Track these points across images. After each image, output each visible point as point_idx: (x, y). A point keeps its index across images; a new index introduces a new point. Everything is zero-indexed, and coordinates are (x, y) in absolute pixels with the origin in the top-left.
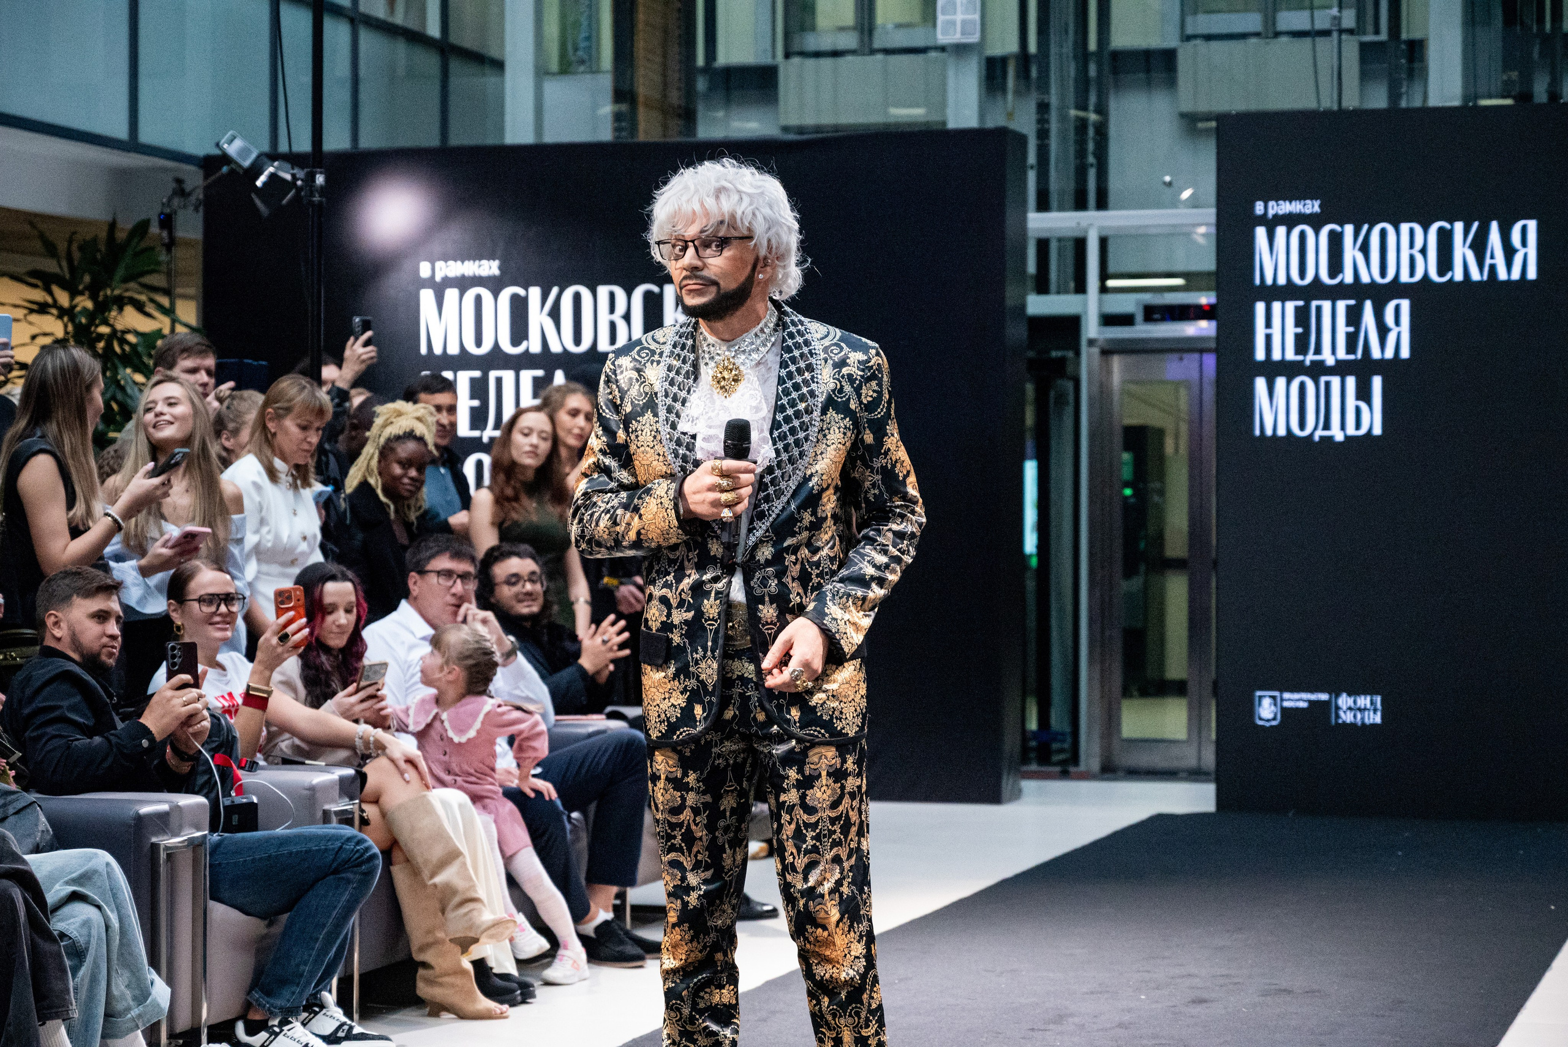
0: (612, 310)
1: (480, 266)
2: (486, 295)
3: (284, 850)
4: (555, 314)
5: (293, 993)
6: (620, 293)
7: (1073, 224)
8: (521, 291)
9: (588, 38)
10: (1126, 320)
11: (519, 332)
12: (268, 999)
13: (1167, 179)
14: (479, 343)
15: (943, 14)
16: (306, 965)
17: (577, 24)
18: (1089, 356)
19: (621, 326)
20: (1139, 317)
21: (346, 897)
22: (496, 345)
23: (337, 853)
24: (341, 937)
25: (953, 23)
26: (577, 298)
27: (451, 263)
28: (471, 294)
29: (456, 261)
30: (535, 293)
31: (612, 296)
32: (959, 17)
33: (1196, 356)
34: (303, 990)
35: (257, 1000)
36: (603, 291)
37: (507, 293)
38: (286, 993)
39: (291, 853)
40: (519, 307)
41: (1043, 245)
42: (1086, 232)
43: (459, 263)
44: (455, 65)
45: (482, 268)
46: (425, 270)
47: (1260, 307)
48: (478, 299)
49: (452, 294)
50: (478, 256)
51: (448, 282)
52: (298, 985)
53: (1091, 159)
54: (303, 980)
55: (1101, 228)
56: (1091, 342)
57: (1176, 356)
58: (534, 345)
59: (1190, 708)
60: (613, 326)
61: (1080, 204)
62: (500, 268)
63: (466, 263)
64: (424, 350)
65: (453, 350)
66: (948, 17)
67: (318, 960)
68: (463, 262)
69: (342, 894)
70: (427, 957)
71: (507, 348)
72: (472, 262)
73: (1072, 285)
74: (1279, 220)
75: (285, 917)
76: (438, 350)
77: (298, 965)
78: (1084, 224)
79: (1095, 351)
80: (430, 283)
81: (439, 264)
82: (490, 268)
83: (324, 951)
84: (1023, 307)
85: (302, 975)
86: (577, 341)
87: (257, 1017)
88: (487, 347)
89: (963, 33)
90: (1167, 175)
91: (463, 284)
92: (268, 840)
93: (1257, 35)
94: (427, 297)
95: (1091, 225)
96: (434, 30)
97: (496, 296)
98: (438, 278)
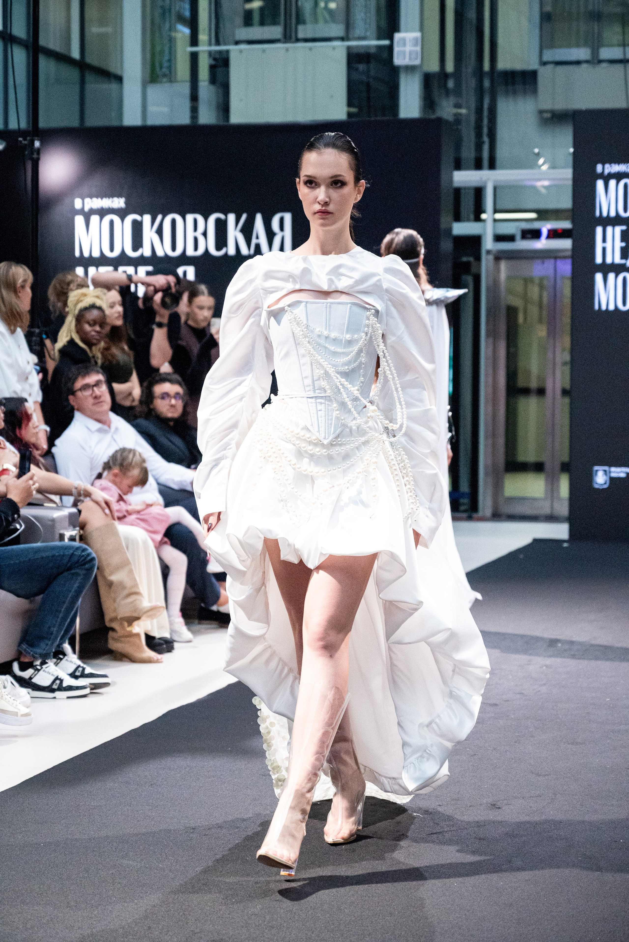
0: (195, 229)
1: (112, 202)
2: (116, 219)
3: (38, 556)
4: (160, 232)
5: (47, 644)
6: (200, 219)
7: (478, 178)
8: (138, 217)
9: (170, 61)
10: (511, 238)
11: (137, 243)
12: (31, 649)
13: (536, 150)
14: (112, 249)
15: (398, 46)
16: (54, 627)
17: (162, 52)
18: (487, 259)
19: (201, 239)
20: (518, 236)
21: (76, 585)
22: (123, 252)
23: (70, 558)
24: (75, 609)
25: (404, 53)
26: (174, 222)
27: (94, 199)
28: (108, 218)
29: (97, 197)
30: (147, 218)
31: (195, 221)
32: (408, 48)
33: (552, 261)
34: (53, 643)
35: (25, 650)
36: (190, 217)
37: (130, 218)
38: (43, 645)
39: (42, 558)
40: (137, 227)
41: (457, 191)
42: (486, 182)
43: (100, 199)
44: (89, 77)
45: (114, 203)
46: (78, 204)
47: (599, 230)
48: (112, 223)
49: (95, 219)
50: (111, 195)
51: (92, 212)
52: (49, 639)
53: (486, 139)
54: (52, 637)
55: (495, 181)
56: (488, 252)
57: (539, 261)
58: (146, 252)
59: (546, 480)
60: (196, 240)
61: (478, 166)
62: (126, 203)
63: (104, 199)
64: (77, 254)
65: (96, 254)
66: (402, 49)
67: (61, 624)
68: (102, 199)
69: (75, 583)
70: (114, 625)
71: (130, 253)
72: (107, 199)
73: (472, 217)
74: (611, 176)
75: (39, 598)
76: (86, 254)
77: (49, 628)
78: (484, 178)
79: (491, 257)
80: (82, 212)
81: (87, 200)
82: (119, 203)
83: (64, 619)
84: (450, 230)
85: (52, 634)
86: (174, 248)
87: (27, 660)
88: (117, 253)
89: (410, 59)
90: (535, 148)
91: (102, 213)
92: (27, 550)
93: (587, 62)
94: (79, 220)
95: (488, 179)
96: (76, 54)
97: (123, 220)
98: (86, 209)
